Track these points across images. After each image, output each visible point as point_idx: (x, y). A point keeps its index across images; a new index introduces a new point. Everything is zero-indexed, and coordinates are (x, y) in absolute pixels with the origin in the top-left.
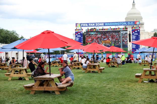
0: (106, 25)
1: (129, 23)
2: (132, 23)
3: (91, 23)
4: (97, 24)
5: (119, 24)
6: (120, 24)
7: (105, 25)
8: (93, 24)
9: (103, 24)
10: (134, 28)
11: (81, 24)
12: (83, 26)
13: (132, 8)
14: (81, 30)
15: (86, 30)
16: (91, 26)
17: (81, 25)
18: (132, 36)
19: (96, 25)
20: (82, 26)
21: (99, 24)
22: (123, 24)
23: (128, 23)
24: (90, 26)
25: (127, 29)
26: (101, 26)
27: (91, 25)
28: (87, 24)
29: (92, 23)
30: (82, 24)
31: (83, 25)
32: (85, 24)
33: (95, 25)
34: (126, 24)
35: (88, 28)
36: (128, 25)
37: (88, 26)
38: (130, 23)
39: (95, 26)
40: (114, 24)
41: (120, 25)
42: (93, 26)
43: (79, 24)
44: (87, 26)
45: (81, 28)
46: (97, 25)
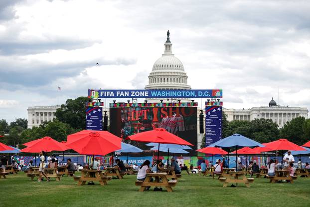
0: (153, 95)
1: (200, 94)
2: (206, 94)
3: (121, 91)
4: (134, 92)
5: (181, 95)
6: (182, 93)
7: (150, 96)
8: (126, 92)
9: (146, 94)
10: (210, 103)
11: (99, 91)
12: (103, 97)
13: (164, 53)
14: (99, 104)
15: (110, 104)
16: (122, 97)
17: (99, 94)
18: (206, 121)
19: (132, 95)
20: (101, 95)
21: (137, 94)
22: (188, 94)
23: (199, 92)
24: (119, 97)
25: (197, 105)
26: (142, 97)
27: (122, 94)
28: (112, 92)
29: (124, 91)
30: (101, 92)
31: (104, 93)
32: (108, 92)
33: (130, 94)
34: (194, 95)
35: (115, 101)
36: (198, 97)
37: (116, 97)
38: (203, 94)
39: (130, 97)
40: (169, 94)
41: (182, 97)
42: (127, 97)
43: (96, 90)
44: (112, 97)
45: (100, 100)
46: (134, 94)
